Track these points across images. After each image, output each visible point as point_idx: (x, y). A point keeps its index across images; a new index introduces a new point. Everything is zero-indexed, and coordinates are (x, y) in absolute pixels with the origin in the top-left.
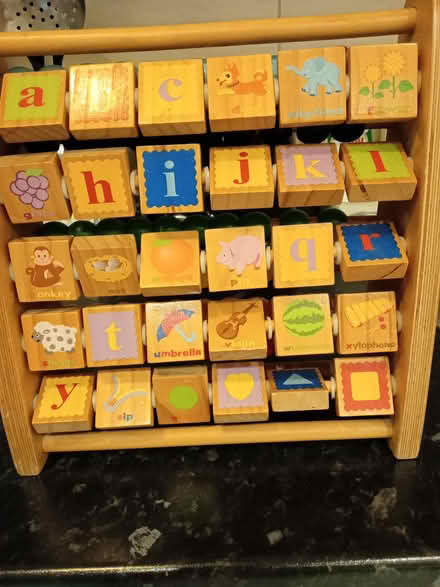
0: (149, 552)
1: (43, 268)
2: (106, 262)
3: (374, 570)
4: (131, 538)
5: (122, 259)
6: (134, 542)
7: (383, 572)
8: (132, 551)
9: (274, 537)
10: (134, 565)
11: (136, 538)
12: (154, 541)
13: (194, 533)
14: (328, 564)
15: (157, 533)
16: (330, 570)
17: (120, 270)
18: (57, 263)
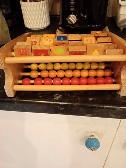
0: (59, 99)
1: (33, 42)
2: (47, 40)
3: (116, 109)
4: (54, 96)
5: (51, 39)
6: (55, 97)
7: (118, 110)
8: (55, 98)
9: (91, 99)
10: (55, 102)
11: (55, 96)
12: (60, 97)
13: (70, 96)
14: (104, 106)
15: (61, 95)
16: (105, 108)
17: (50, 42)
18: (36, 41)
